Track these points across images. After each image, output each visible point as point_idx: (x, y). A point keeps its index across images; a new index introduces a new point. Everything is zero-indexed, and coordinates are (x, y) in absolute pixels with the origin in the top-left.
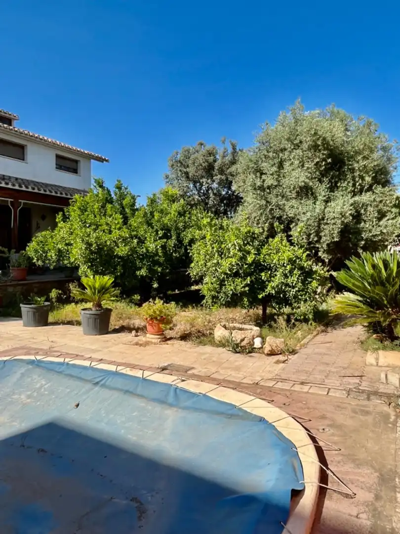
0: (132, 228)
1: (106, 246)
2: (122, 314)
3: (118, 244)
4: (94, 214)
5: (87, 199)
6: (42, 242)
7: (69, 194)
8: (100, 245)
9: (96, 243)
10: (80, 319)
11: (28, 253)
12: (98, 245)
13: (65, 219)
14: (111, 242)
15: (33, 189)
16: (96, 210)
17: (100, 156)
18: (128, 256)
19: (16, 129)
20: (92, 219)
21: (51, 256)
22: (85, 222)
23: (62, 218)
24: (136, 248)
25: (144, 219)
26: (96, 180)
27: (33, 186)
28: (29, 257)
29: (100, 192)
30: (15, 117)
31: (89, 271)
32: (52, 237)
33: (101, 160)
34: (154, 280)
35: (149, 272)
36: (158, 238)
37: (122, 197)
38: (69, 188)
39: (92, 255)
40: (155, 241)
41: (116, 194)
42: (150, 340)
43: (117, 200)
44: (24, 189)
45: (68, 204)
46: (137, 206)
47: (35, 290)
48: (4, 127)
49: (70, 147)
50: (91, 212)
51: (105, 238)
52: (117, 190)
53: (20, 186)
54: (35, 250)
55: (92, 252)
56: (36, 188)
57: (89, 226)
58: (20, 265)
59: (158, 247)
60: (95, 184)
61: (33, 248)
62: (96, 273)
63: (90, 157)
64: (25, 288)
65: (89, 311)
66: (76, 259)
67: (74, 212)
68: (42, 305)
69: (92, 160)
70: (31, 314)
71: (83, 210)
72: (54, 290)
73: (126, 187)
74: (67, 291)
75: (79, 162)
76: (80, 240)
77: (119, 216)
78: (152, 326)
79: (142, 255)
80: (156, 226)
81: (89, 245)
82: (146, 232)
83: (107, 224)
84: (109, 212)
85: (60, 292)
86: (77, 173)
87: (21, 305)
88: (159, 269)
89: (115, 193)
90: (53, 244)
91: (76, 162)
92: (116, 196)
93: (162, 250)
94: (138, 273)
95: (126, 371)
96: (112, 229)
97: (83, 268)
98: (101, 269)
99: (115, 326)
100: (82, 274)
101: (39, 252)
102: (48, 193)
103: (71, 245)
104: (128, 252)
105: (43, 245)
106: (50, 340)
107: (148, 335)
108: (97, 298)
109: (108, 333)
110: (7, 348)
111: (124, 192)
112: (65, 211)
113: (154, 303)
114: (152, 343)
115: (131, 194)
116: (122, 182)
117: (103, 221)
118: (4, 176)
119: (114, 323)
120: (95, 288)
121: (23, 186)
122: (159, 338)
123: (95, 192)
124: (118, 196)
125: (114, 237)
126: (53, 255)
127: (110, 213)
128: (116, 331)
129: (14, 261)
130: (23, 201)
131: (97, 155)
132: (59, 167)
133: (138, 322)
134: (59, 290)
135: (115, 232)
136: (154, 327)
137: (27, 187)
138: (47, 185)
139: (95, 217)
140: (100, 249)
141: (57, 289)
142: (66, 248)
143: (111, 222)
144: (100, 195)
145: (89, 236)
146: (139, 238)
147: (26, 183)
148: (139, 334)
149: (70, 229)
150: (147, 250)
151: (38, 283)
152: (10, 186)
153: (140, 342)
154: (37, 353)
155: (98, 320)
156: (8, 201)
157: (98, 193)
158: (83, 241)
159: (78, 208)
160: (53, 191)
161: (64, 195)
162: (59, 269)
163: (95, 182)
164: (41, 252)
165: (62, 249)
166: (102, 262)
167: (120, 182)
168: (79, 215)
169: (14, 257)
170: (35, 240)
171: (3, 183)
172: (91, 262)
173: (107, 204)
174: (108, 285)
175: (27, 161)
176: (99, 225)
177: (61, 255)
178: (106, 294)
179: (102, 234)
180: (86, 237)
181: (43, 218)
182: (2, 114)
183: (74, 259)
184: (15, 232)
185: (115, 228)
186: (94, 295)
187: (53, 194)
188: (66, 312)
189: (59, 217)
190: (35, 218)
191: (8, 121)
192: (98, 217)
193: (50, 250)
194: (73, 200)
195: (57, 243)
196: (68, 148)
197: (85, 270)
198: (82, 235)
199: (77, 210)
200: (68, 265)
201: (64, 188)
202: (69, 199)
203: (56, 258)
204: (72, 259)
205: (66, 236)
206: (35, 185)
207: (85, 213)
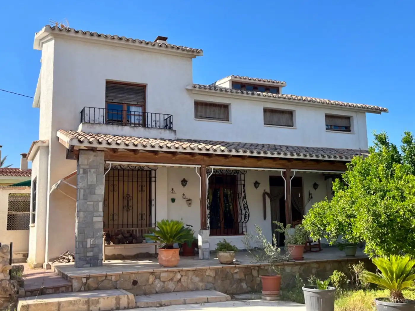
1: (399, 216)
4: (379, 177)
5: (368, 160)
6: (319, 214)
7: (343, 157)
8: (390, 215)
9: (385, 213)
11: (305, 227)
12: (388, 216)
13: (344, 185)
14: (405, 212)
15: (305, 156)
16: (382, 173)
17: (376, 107)
19: (284, 96)
20: (377, 184)
21: (331, 231)
22: (369, 188)
23: (339, 185)
26: (377, 136)
27: (305, 153)
28: (306, 232)
29: (383, 151)
30: (283, 83)
31: (378, 249)
32: (330, 208)
33: (378, 111)
38: (343, 150)
39: (382, 229)
41: (404, 150)
43: (407, 158)
44: (296, 157)
45: (345, 169)
47: (314, 271)
48: (273, 96)
49: (341, 103)
50: (375, 175)
51: (396, 206)
52: (405, 145)
53: (292, 154)
54: (312, 223)
55: (380, 225)
56: (308, 154)
57: (374, 193)
58: (296, 242)
60: (376, 142)
61: (310, 222)
62: (389, 252)
63: (364, 110)
64: (302, 268)
65: (385, 301)
66: (361, 233)
67: (353, 177)
68: (327, 289)
69: (366, 113)
70: (314, 299)
71: (364, 174)
72: (335, 272)
74: (350, 275)
75: (351, 119)
76: (365, 210)
81: (376, 216)
83: (397, 189)
84: (398, 173)
85: (343, 275)
86: (350, 131)
87: (303, 288)
89: (404, 149)
90: (331, 216)
91: (348, 118)
92: (404, 152)
96: (405, 195)
97: (370, 245)
101: (317, 226)
102: (321, 158)
103: (355, 216)
105: (321, 217)
108: (396, 285)
112: (343, 177)
116: (411, 134)
117: (392, 185)
118: (275, 146)
120: (392, 273)
121: (295, 154)
123: (377, 151)
124: (407, 152)
125: (409, 205)
126: (333, 229)
127: (400, 174)
129: (290, 236)
130: (294, 170)
131: (372, 106)
132: (330, 127)
134: (342, 273)
135: (410, 198)
137: (298, 155)
138: (318, 150)
139: (381, 181)
140: (391, 221)
141: (339, 271)
142: (348, 220)
143: (403, 186)
144: (384, 154)
145: (375, 204)
147: (298, 151)
149: (351, 198)
151: (317, 262)
152: (282, 156)
156: (280, 171)
157: (381, 151)
158: (369, 211)
159: (358, 172)
160: (326, 156)
161: (338, 159)
162: (340, 246)
163: (376, 139)
164: (319, 226)
165: (343, 222)
166: (395, 237)
167: (409, 135)
168: (360, 180)
169: (289, 232)
170: (312, 212)
171: (276, 153)
172: (380, 238)
173: (394, 164)
174: (409, 268)
175: (296, 127)
176: (387, 191)
177: (342, 229)
178: (407, 280)
179: (392, 202)
180: (372, 206)
181: (315, 186)
182: (271, 83)
183: (358, 234)
184: (288, 205)
185: (410, 194)
186: (392, 280)
187: (327, 158)
188: (353, 300)
189: (336, 184)
190: (307, 188)
191: (276, 90)
192: (384, 180)
193: (329, 223)
194: (351, 163)
195: (337, 215)
196: (338, 105)
197: (374, 247)
198: (366, 204)
199: (358, 174)
200: (351, 241)
201: (337, 151)
202: (345, 162)
203: (336, 233)
204: (356, 233)
205: (347, 206)
206: (306, 151)
207: (367, 178)
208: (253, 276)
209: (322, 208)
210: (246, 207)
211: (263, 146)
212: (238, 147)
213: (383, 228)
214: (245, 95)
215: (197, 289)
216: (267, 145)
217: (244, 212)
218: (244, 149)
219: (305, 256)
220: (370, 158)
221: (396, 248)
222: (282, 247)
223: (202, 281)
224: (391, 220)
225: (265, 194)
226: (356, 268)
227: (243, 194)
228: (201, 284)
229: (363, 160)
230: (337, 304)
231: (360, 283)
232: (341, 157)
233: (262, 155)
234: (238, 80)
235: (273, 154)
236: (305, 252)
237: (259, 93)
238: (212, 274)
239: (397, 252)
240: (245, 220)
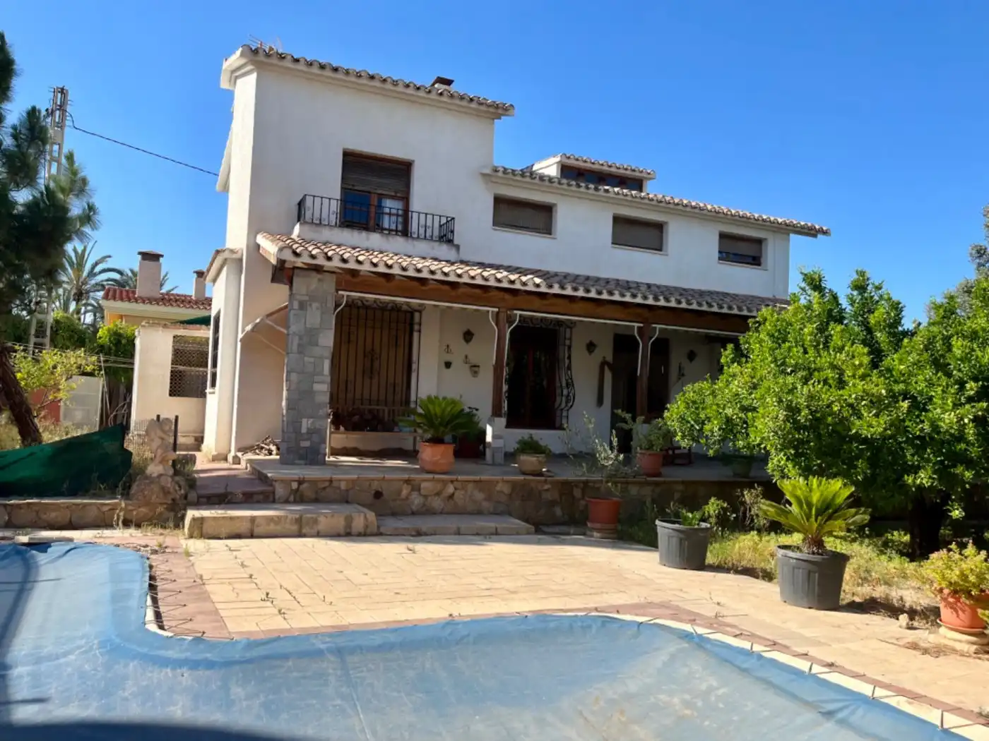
0: (892, 376)
1: (832, 414)
2: (868, 571)
3: (859, 410)
4: (803, 346)
5: (787, 316)
6: (694, 402)
7: (744, 308)
8: (815, 411)
9: (808, 407)
10: (771, 565)
11: (669, 423)
12: (812, 413)
13: (741, 355)
14: (842, 407)
15: (679, 302)
16: (809, 338)
17: (809, 224)
18: (884, 438)
19: (651, 196)
20: (799, 357)
21: (712, 431)
22: (784, 364)
23: (731, 356)
24: (904, 421)
25: (926, 356)
26: (806, 275)
27: (678, 298)
28: (669, 431)
29: (815, 301)
30: (649, 174)
31: (790, 466)
32: (713, 394)
33: (813, 232)
34: (953, 501)
35: (940, 479)
36: (963, 400)
37: (867, 306)
38: (744, 296)
39: (799, 433)
40: (956, 405)
41: (852, 302)
42: (951, 643)
43: (855, 316)
44: (662, 303)
45: (746, 329)
46: (907, 324)
47: (677, 496)
48: (632, 195)
49: (749, 215)
50: (796, 342)
51: (829, 396)
52: (855, 293)
53: (656, 299)
54: (681, 416)
55: (798, 427)
56: (683, 300)
57: (792, 371)
58: (651, 446)
59: (966, 421)
60: (803, 285)
61: (677, 415)
62: (807, 472)
63: (787, 229)
64: (658, 490)
65: (793, 551)
66: (763, 438)
67: (758, 342)
68: (696, 527)
69: (792, 236)
70: (675, 541)
71: (778, 339)
72: (713, 500)
73: (877, 284)
74: (738, 506)
75: (764, 243)
76: (774, 399)
77: (861, 349)
78: (957, 612)
79: (918, 437)
80: (960, 370)
81: (793, 410)
82: (931, 384)
83: (833, 367)
84: (836, 341)
85: (725, 505)
86: (759, 264)
87: (657, 522)
88: (968, 475)
89: (851, 299)
90: (714, 407)
91: (759, 242)
92: (851, 305)
93: (975, 427)
94: (909, 479)
95: (898, 703)
96: (846, 378)
97: (777, 460)
98: (818, 465)
99: (853, 594)
100: (773, 471)
101: (688, 422)
102: (705, 308)
103: (754, 409)
104: (885, 429)
106: (716, 600)
107: (943, 630)
108: (815, 525)
109: (836, 607)
110: (636, 601)
111: (872, 297)
112: (741, 342)
113: (960, 554)
114: (954, 651)
115: (890, 299)
116: (868, 275)
117: (824, 360)
118: (628, 282)
119: (851, 589)
120: (809, 505)
121: (661, 298)
122: (973, 643)
123: (803, 302)
124: (856, 305)
125: (850, 396)
126: (716, 429)
127: (840, 343)
128: (854, 607)
129: (641, 437)
130: (658, 326)
131: (802, 223)
132: (726, 256)
133: (910, 596)
134: (724, 502)
135: (853, 384)
136: (960, 612)
137: (667, 300)
138: (702, 293)
139: (806, 352)
140: (817, 422)
141: (718, 499)
142: (742, 416)
143: (843, 363)
144: (816, 306)
145: (792, 391)
146: (914, 398)
147: (666, 293)
148: (916, 624)
149: (752, 378)
150: (935, 428)
151: (683, 482)
152: (639, 300)
153: (923, 645)
154: (694, 620)
155: (817, 575)
156: (634, 326)
157: (810, 301)
158: (780, 401)
159: (768, 334)
160: (715, 304)
161: (735, 311)
162: (724, 458)
163: (804, 280)
164: (692, 422)
165: (734, 417)
166: (820, 448)
167: (863, 276)
168: (770, 349)
169: (641, 429)
170: (682, 398)
171: (628, 294)
172: (795, 448)
173: (832, 324)
174: (840, 500)
175: (666, 251)
176: (815, 370)
177: (731, 430)
178: (836, 520)
179: (822, 388)
180: (787, 393)
181: (691, 356)
182: (628, 172)
183: (758, 439)
184: (643, 385)
185: (854, 376)
186: (808, 518)
187: (715, 309)
188: (740, 547)
189: (727, 354)
190: (677, 357)
191: (637, 184)
192: (811, 351)
193: (709, 419)
194: (757, 319)
195: (725, 405)
196: (743, 217)
197: (782, 462)
198: (777, 390)
199: (766, 338)
200: (744, 452)
201: (734, 297)
202: (747, 317)
203: (720, 436)
204: (755, 439)
205: (743, 392)
206: (681, 295)
207: (783, 345)
208: (573, 497)
209: (700, 392)
210: (570, 384)
211: (607, 281)
212: (565, 281)
213: (802, 431)
214: (582, 190)
215: (479, 513)
216: (614, 280)
217: (565, 392)
218: (574, 285)
219: (664, 470)
220: (790, 314)
221: (819, 466)
222: (627, 455)
223: (488, 499)
224: (817, 419)
225: (604, 364)
226: (748, 496)
227: (567, 361)
228: (486, 505)
229: (779, 314)
230: (711, 552)
231: (752, 520)
232: (740, 309)
233: (605, 296)
234: (572, 162)
235: (623, 295)
236: (664, 465)
237: (607, 187)
238: (506, 489)
239: (821, 473)
240: (566, 405)
